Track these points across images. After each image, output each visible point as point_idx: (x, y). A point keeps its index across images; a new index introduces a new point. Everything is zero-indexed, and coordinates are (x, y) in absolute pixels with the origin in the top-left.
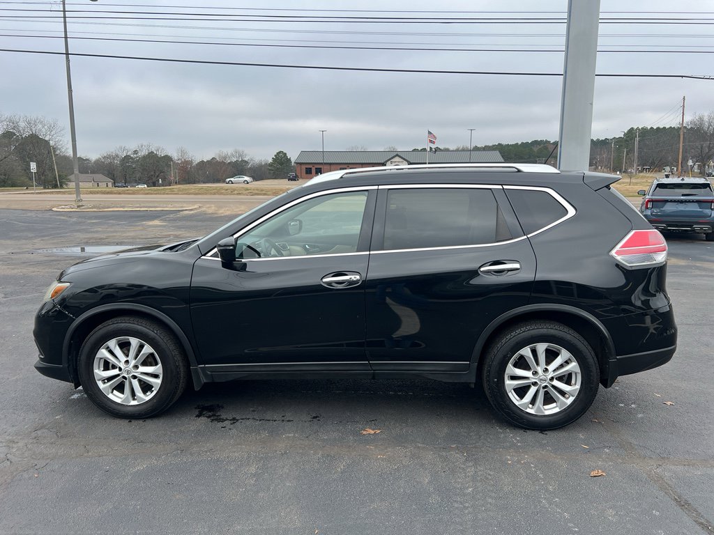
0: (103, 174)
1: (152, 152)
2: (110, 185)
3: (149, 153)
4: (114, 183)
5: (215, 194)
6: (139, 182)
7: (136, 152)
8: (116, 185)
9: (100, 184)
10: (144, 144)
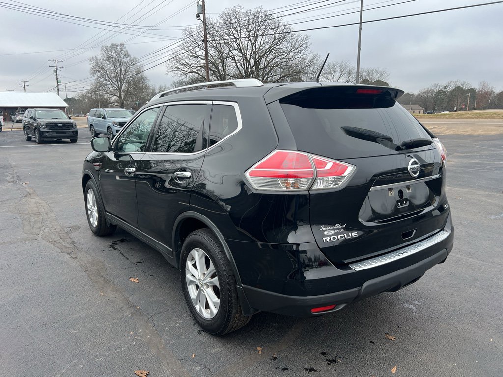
0: (419, 104)
1: (459, 87)
2: (422, 112)
3: (456, 87)
4: (426, 111)
5: (486, 118)
6: (445, 110)
7: (446, 87)
8: (428, 112)
9: (415, 111)
10: (453, 81)
